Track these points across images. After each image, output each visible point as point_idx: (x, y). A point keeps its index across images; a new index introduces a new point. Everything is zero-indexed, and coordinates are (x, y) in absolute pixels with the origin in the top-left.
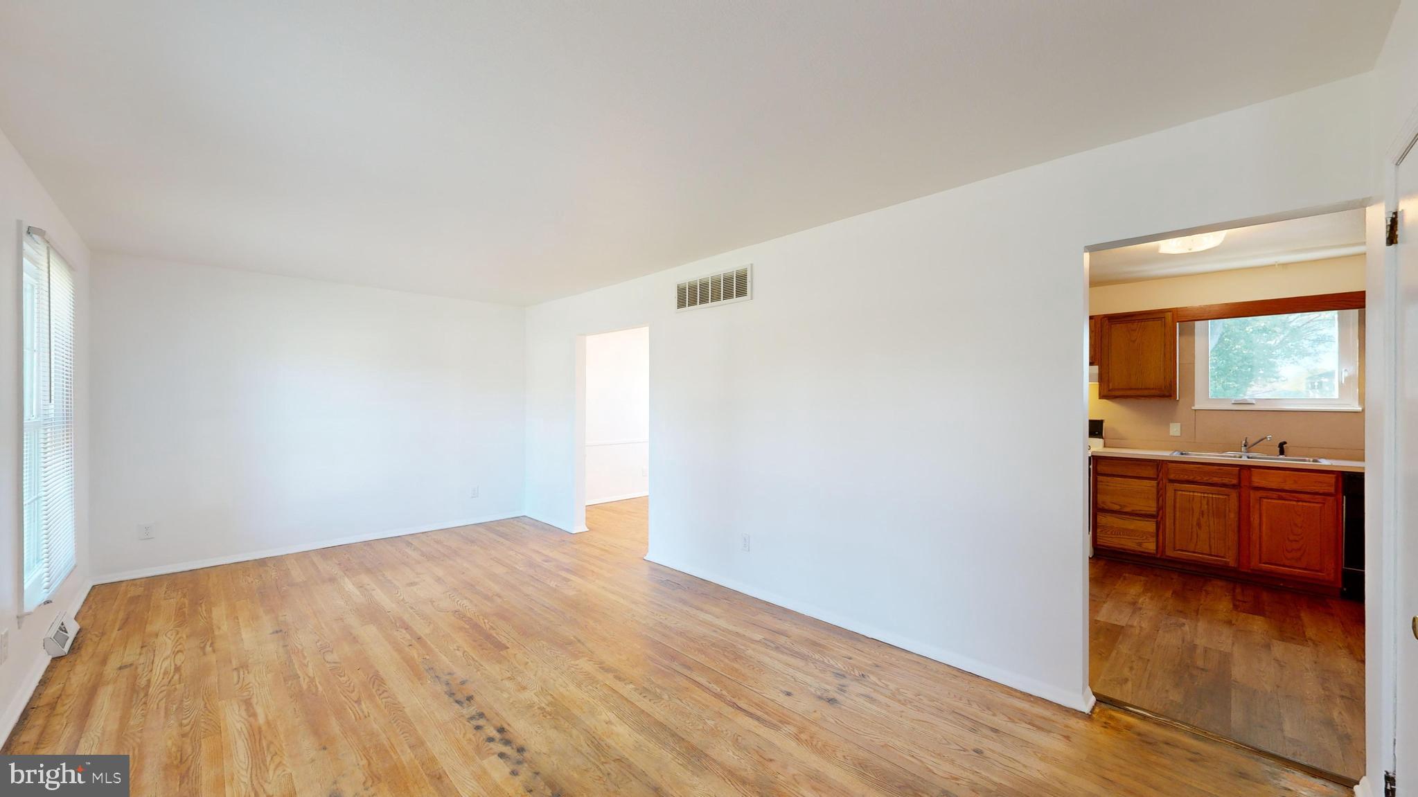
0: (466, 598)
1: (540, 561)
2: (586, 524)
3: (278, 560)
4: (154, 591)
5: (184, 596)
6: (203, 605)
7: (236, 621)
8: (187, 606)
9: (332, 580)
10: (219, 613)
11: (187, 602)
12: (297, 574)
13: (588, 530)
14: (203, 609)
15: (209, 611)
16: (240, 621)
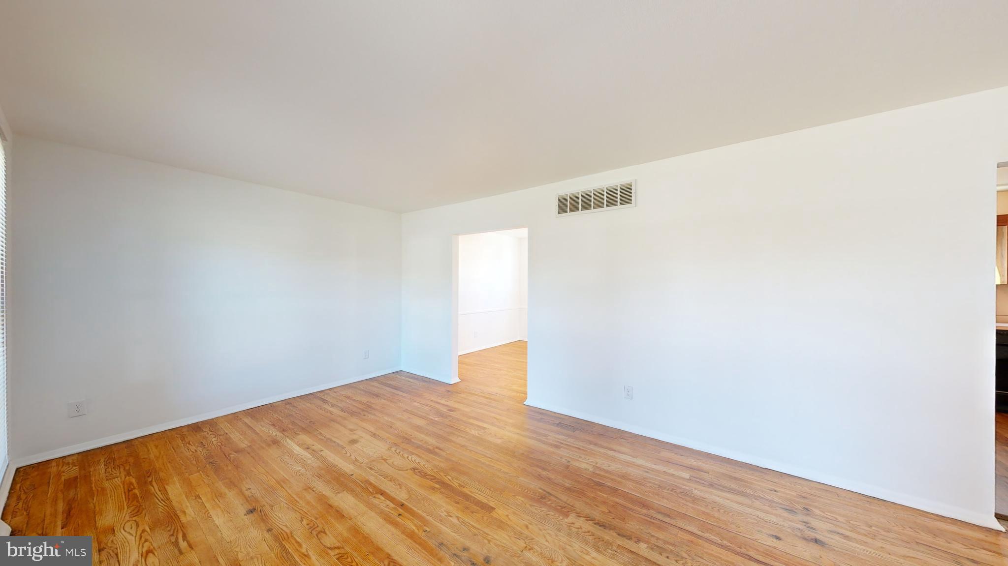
0: (413, 454)
1: (445, 411)
2: (459, 377)
3: (211, 424)
4: (92, 470)
5: (129, 474)
6: (154, 484)
7: (200, 501)
8: (135, 485)
9: (275, 442)
10: (175, 490)
11: (134, 481)
12: (238, 438)
13: (460, 380)
14: (155, 488)
15: (165, 492)
16: (204, 499)
